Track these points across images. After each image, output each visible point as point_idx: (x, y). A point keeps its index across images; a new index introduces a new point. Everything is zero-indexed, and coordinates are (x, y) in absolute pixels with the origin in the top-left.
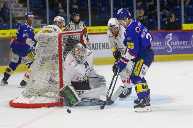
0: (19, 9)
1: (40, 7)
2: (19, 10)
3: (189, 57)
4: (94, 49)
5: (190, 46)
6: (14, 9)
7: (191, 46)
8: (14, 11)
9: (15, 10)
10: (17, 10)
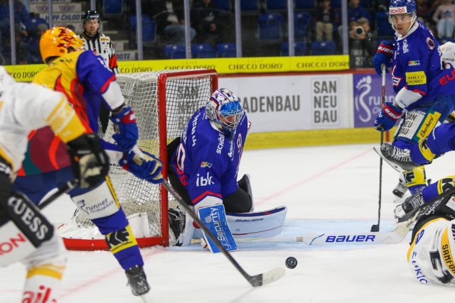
0: (72, 15)
1: (122, 10)
2: (73, 19)
6: (61, 15)
8: (62, 19)
9: (64, 17)
10: (68, 18)
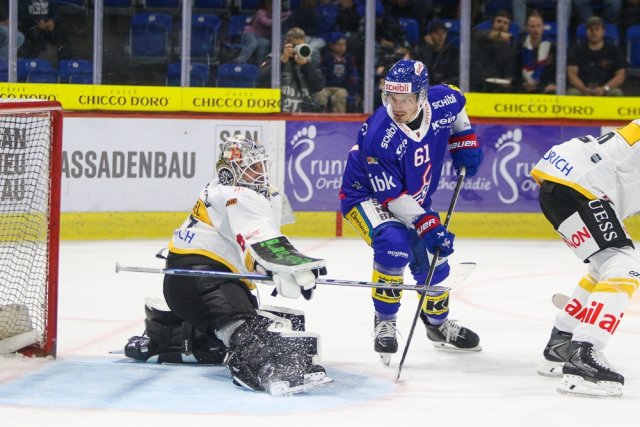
3: (481, 223)
4: (108, 176)
5: (488, 183)
7: (492, 181)
